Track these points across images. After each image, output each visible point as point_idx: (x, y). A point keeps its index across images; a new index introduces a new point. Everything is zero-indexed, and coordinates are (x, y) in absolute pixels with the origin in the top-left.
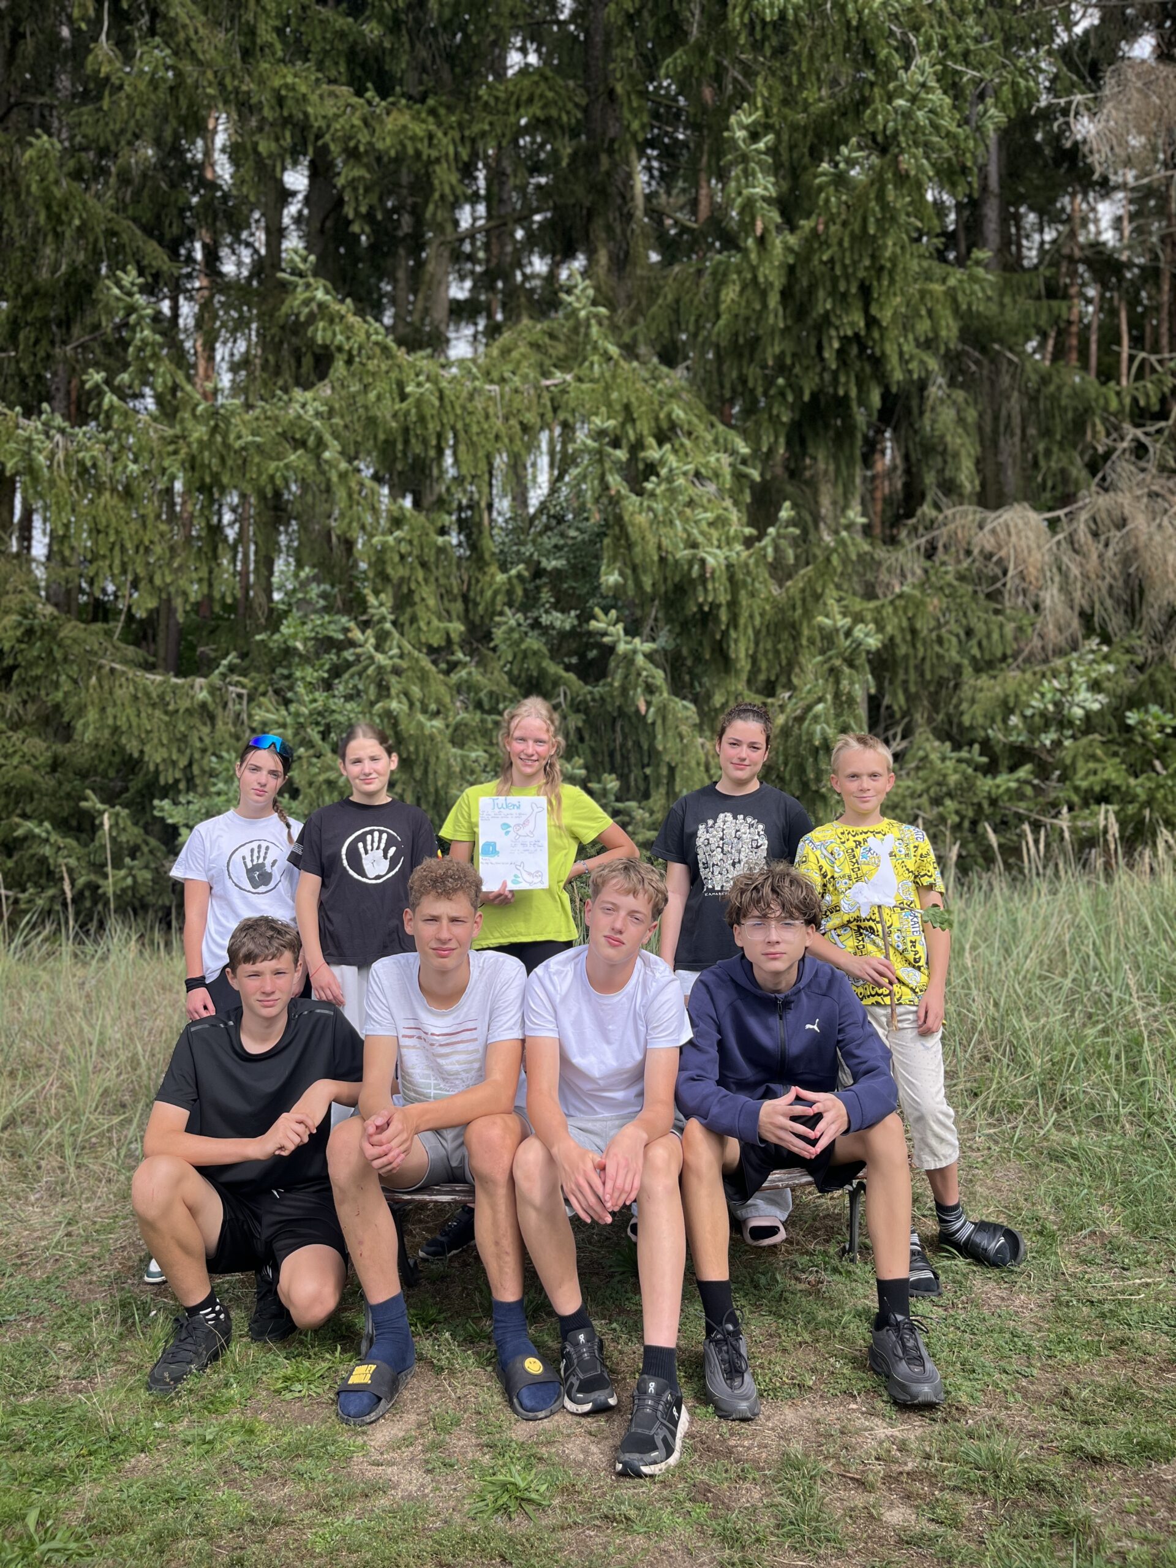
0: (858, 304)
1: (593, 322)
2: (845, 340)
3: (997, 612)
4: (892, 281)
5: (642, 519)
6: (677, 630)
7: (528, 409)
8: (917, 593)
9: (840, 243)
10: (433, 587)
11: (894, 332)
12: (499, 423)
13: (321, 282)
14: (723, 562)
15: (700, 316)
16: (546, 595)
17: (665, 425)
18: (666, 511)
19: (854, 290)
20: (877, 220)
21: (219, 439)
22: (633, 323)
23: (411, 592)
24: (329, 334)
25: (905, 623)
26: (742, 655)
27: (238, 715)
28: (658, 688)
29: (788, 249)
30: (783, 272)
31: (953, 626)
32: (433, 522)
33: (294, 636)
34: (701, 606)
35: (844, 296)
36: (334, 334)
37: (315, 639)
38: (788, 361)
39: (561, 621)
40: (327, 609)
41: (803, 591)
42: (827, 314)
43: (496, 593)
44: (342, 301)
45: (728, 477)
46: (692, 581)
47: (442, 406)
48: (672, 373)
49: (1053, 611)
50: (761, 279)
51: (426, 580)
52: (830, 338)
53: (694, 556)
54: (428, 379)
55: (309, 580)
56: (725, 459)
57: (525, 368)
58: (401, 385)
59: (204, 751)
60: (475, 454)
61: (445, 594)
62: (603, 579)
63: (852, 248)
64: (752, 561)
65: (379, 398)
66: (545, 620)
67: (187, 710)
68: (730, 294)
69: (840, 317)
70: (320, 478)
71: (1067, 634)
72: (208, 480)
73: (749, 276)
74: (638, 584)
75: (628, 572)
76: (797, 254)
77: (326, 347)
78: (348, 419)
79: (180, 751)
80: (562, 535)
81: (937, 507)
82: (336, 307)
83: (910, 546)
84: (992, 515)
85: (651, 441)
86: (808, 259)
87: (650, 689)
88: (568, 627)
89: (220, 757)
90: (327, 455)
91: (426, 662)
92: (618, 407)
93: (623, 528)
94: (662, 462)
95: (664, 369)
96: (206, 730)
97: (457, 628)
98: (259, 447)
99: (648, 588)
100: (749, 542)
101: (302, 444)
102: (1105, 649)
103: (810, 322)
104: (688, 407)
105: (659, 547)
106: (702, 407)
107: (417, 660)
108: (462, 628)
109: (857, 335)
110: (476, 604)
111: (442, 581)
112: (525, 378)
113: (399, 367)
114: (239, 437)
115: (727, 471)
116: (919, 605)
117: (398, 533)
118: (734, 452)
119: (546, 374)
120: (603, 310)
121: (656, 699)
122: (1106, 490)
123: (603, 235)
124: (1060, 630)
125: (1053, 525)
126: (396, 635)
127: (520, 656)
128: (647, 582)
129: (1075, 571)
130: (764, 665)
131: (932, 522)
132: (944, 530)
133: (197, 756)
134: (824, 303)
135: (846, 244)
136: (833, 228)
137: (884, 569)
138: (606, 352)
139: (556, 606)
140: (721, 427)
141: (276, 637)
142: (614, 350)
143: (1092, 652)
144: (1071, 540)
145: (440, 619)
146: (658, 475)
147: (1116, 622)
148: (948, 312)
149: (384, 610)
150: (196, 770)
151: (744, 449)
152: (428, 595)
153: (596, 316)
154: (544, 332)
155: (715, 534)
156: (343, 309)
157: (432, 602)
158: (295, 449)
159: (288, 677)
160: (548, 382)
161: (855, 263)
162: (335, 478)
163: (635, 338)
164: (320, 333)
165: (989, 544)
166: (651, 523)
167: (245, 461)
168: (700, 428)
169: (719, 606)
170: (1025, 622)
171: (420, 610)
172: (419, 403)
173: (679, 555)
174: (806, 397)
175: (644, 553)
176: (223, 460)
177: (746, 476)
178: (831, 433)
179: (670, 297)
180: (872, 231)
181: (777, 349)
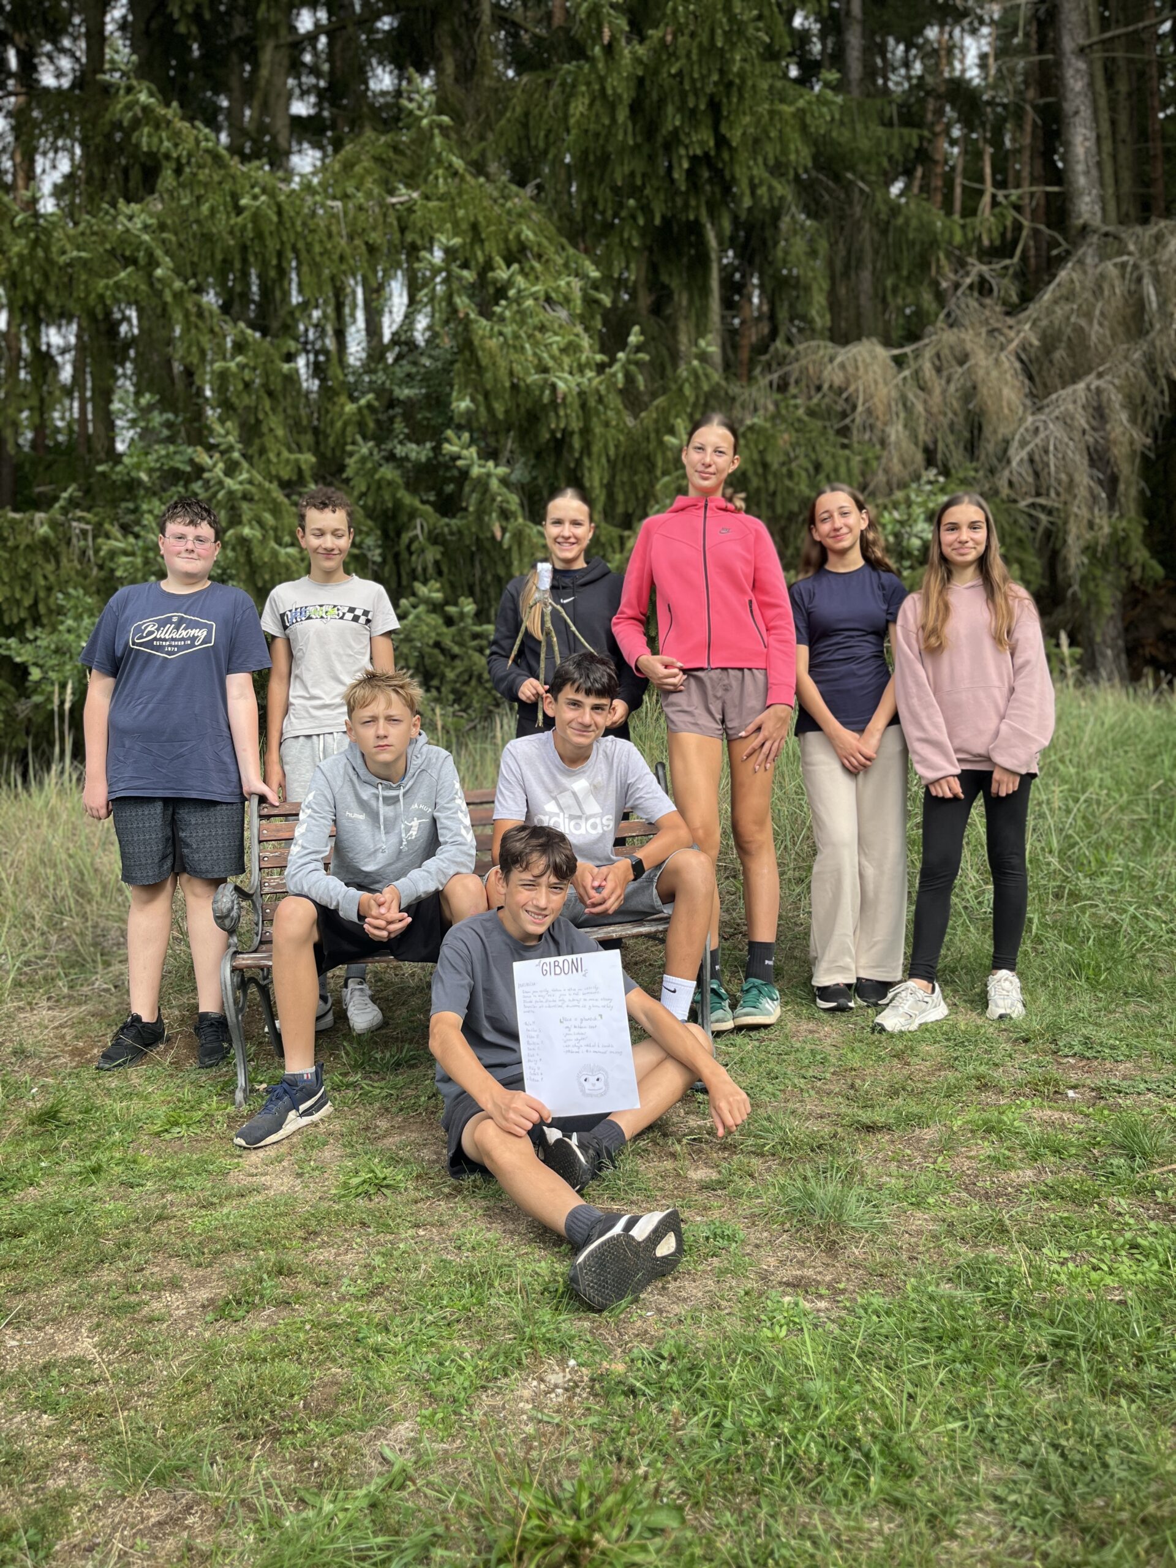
0: (708, 121)
1: (436, 131)
2: (694, 159)
3: (844, 446)
4: (741, 97)
5: (493, 343)
6: (532, 462)
7: (374, 229)
8: (768, 425)
9: (688, 55)
10: (282, 417)
11: (743, 155)
12: (343, 242)
13: (145, 84)
14: (576, 390)
15: (549, 131)
16: (399, 426)
17: (514, 247)
18: (516, 337)
19: (702, 107)
20: (725, 33)
21: (40, 253)
22: (482, 138)
23: (258, 422)
24: (155, 140)
25: (756, 456)
26: (596, 483)
27: (84, 552)
28: (514, 515)
29: (637, 60)
30: (633, 84)
31: (803, 461)
32: (278, 348)
33: (138, 466)
34: (553, 432)
35: (693, 112)
36: (161, 141)
37: (160, 469)
38: (639, 182)
39: (417, 452)
40: (171, 440)
41: (656, 421)
42: (675, 132)
43: (346, 424)
44: (168, 105)
45: (579, 302)
46: (544, 407)
47: (281, 222)
48: (521, 192)
49: (898, 443)
50: (610, 92)
51: (273, 409)
52: (680, 157)
53: (546, 381)
54: (264, 191)
55: (150, 408)
56: (577, 284)
57: (369, 184)
58: (235, 197)
59: (49, 589)
60: (319, 276)
61: (296, 426)
62: (454, 405)
63: (700, 61)
64: (602, 388)
65: (213, 211)
66: (400, 451)
67: (28, 546)
68: (579, 107)
69: (688, 135)
70: (155, 301)
71: (911, 469)
72: (31, 298)
73: (597, 87)
74: (490, 410)
75: (480, 398)
76: (646, 66)
77: (151, 155)
78: (182, 237)
79: (23, 589)
80: (415, 363)
81: (789, 341)
82: (162, 111)
83: (764, 382)
84: (842, 351)
85: (498, 260)
86: (656, 72)
87: (505, 515)
88: (423, 459)
89: (67, 596)
90: (159, 272)
91: (278, 495)
92: (464, 226)
93: (473, 352)
94: (510, 283)
95: (514, 188)
96: (50, 567)
97: (308, 459)
98: (85, 263)
99: (500, 416)
100: (601, 368)
101: (132, 261)
102: (941, 479)
103: (660, 140)
104: (539, 230)
105: (511, 373)
106: (552, 228)
107: (268, 492)
108: (313, 459)
109: (706, 155)
110: (327, 436)
111: (290, 411)
112: (369, 195)
113: (233, 177)
114: (64, 252)
115: (577, 295)
116: (770, 439)
117: (240, 359)
118: (584, 276)
119: (391, 192)
120: (445, 119)
121: (512, 526)
122: (951, 326)
123: (448, 41)
124: (904, 464)
125: (899, 362)
126: (245, 465)
127: (374, 487)
128: (499, 408)
129: (920, 408)
130: (620, 497)
131: (785, 357)
132: (796, 366)
133: (42, 594)
134: (673, 120)
135: (694, 57)
136: (681, 39)
137: (738, 404)
138: (450, 165)
139: (409, 438)
140: (571, 251)
141: (119, 468)
142: (458, 163)
143: (930, 482)
144: (917, 374)
145: (290, 451)
146: (506, 298)
147: (957, 457)
148: (796, 135)
149: (231, 439)
150: (42, 609)
151: (595, 274)
152: (276, 426)
153: (440, 126)
154: (387, 145)
155: (566, 361)
156: (169, 113)
157: (280, 432)
158: (125, 267)
159: (135, 511)
160: (394, 200)
161: (703, 78)
162: (168, 297)
163: (483, 154)
164: (145, 139)
165: (838, 379)
166: (501, 348)
167: (71, 278)
168: (550, 251)
169: (572, 433)
170: (870, 455)
171: (269, 441)
172: (256, 217)
173: (529, 380)
174: (657, 221)
175: (496, 380)
176: (46, 277)
177: (597, 302)
178: (685, 260)
179: (518, 109)
180: (719, 44)
181: (627, 169)
